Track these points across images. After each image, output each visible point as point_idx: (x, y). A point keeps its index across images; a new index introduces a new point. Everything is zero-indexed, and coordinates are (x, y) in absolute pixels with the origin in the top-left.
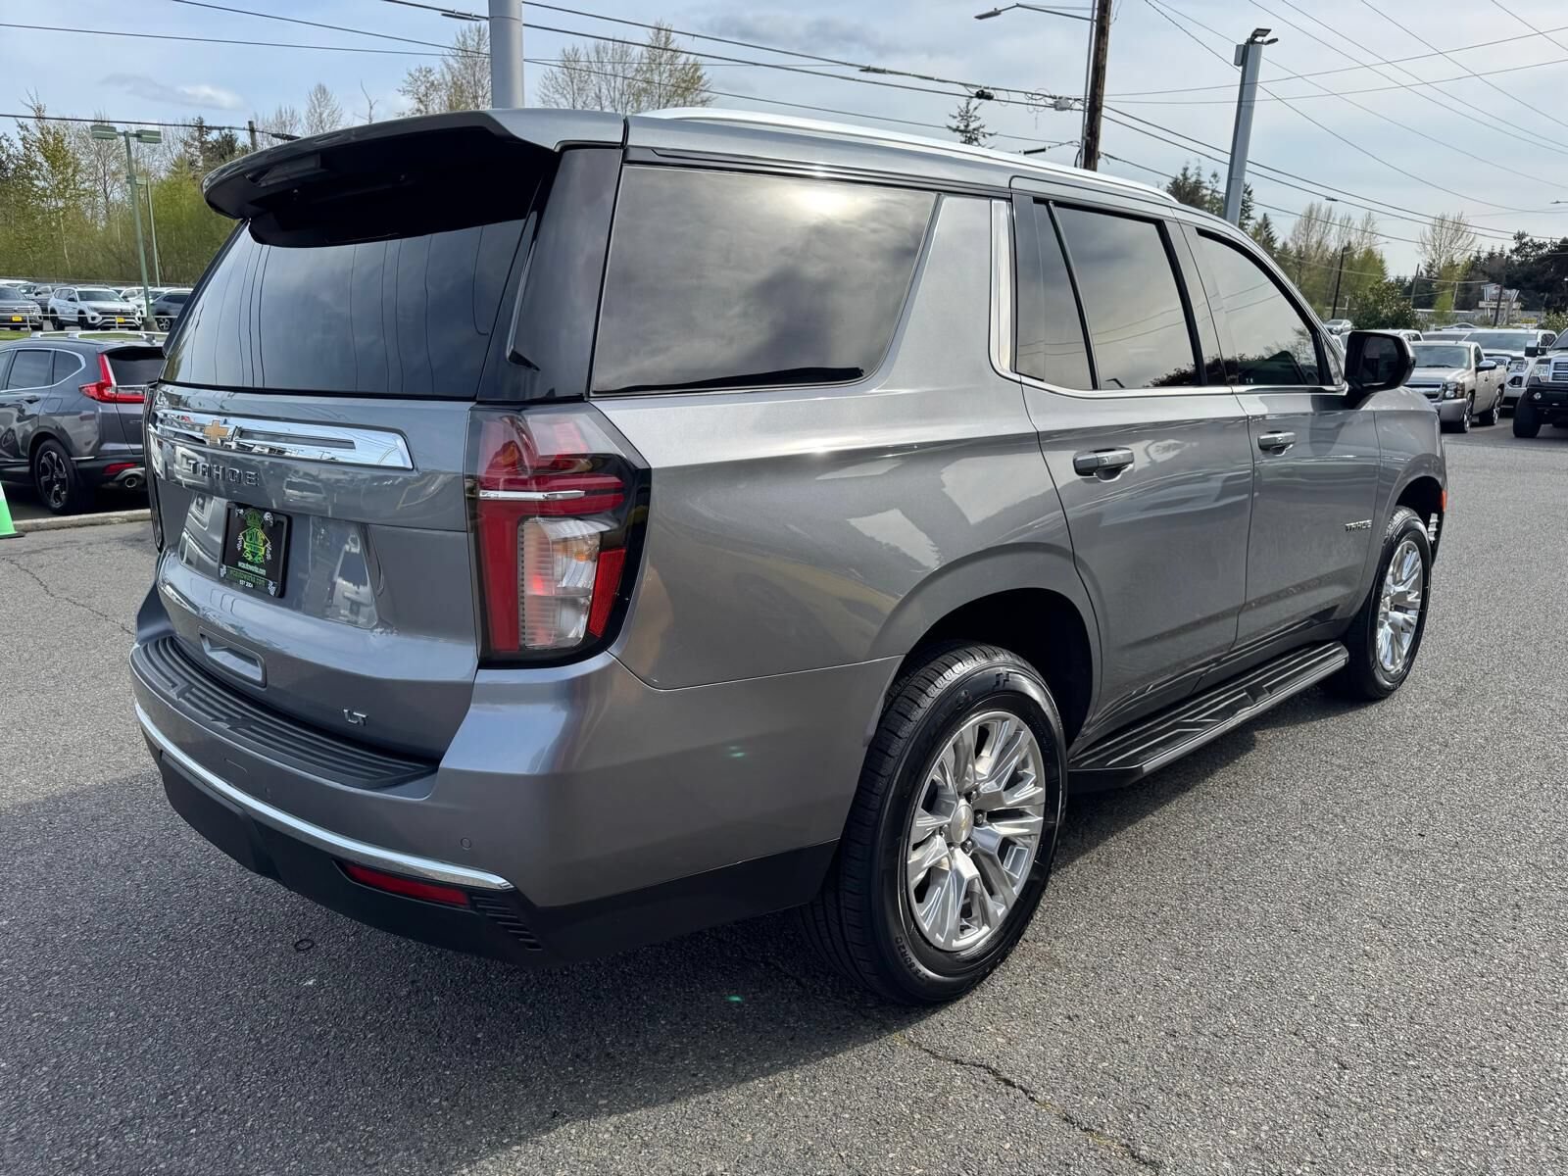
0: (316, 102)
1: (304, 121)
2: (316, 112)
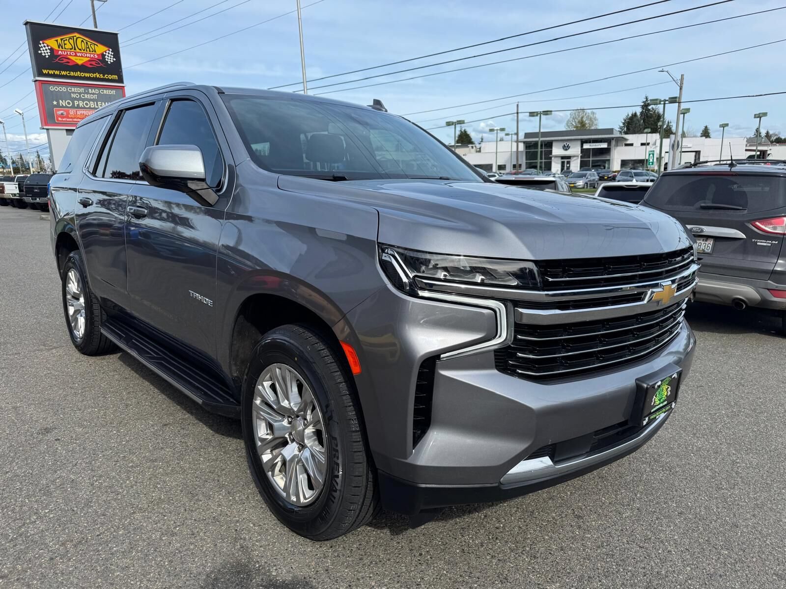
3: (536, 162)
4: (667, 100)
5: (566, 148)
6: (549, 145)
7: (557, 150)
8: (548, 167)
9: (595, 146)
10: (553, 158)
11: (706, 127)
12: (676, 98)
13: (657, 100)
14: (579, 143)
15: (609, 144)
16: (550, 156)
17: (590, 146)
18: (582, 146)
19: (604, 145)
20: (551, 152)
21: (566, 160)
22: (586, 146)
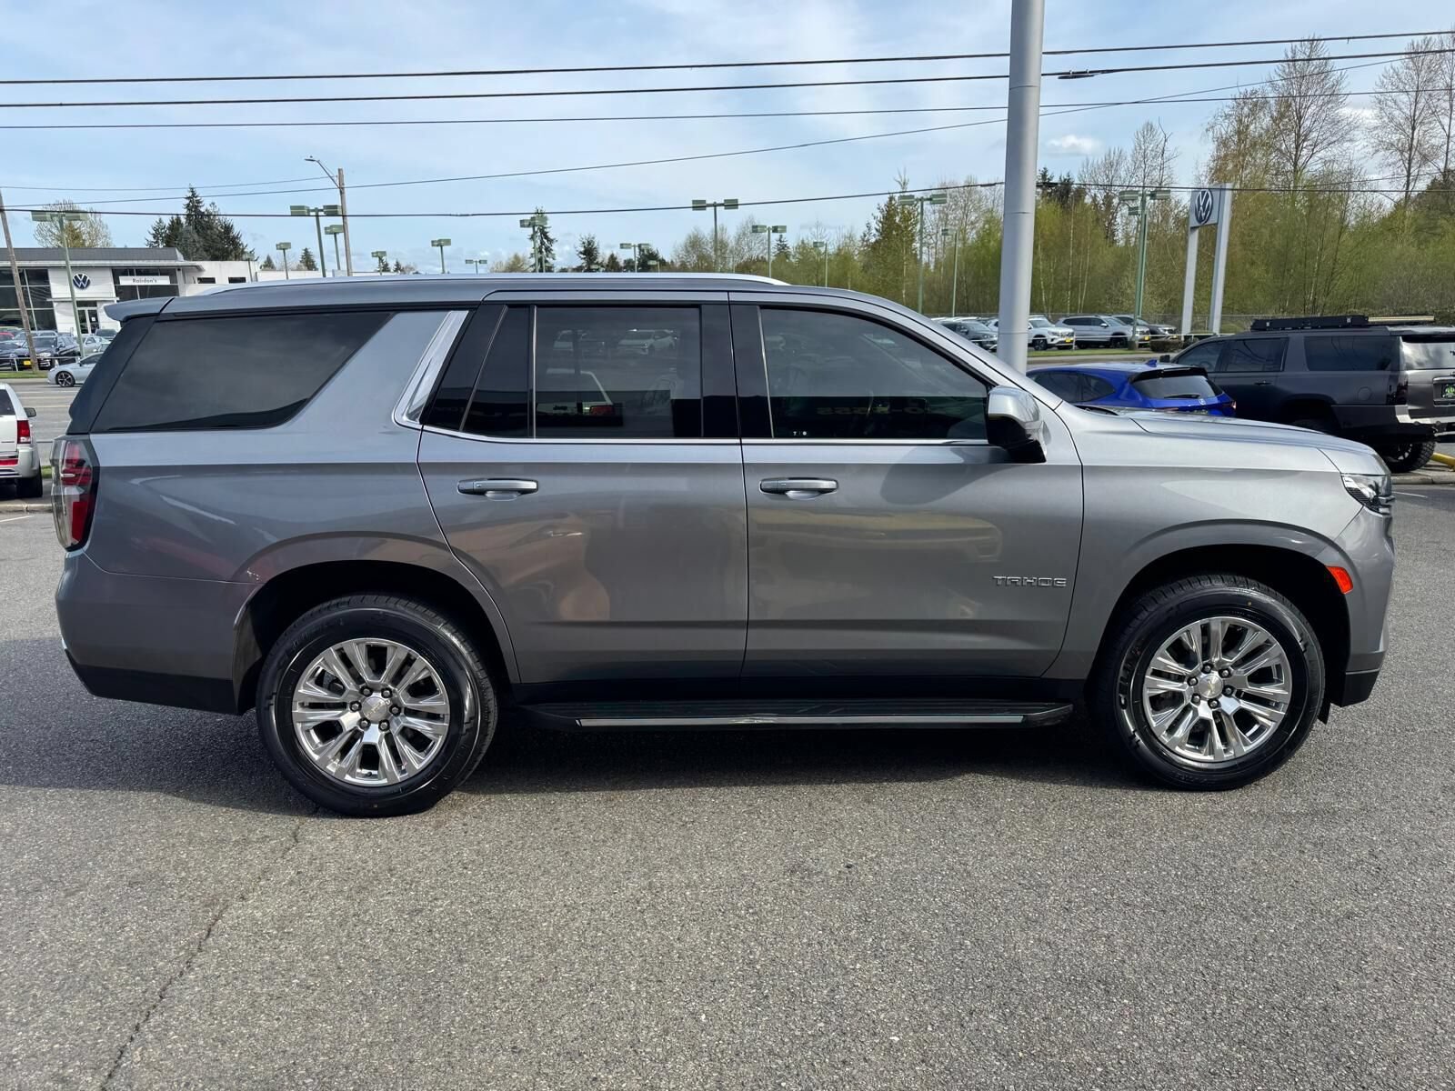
0: (1142, 139)
1: (1129, 159)
2: (1141, 148)
3: (18, 312)
4: (322, 210)
5: (82, 283)
6: (41, 276)
7: (59, 288)
8: (48, 322)
9: (145, 281)
10: (55, 304)
11: (306, 250)
12: (336, 207)
13: (302, 207)
14: (109, 274)
15: (173, 279)
16: (49, 300)
17: (134, 280)
18: (116, 281)
19: (164, 281)
20: (48, 292)
21: (86, 309)
22: (126, 281)
